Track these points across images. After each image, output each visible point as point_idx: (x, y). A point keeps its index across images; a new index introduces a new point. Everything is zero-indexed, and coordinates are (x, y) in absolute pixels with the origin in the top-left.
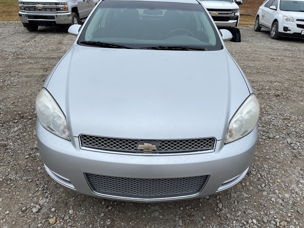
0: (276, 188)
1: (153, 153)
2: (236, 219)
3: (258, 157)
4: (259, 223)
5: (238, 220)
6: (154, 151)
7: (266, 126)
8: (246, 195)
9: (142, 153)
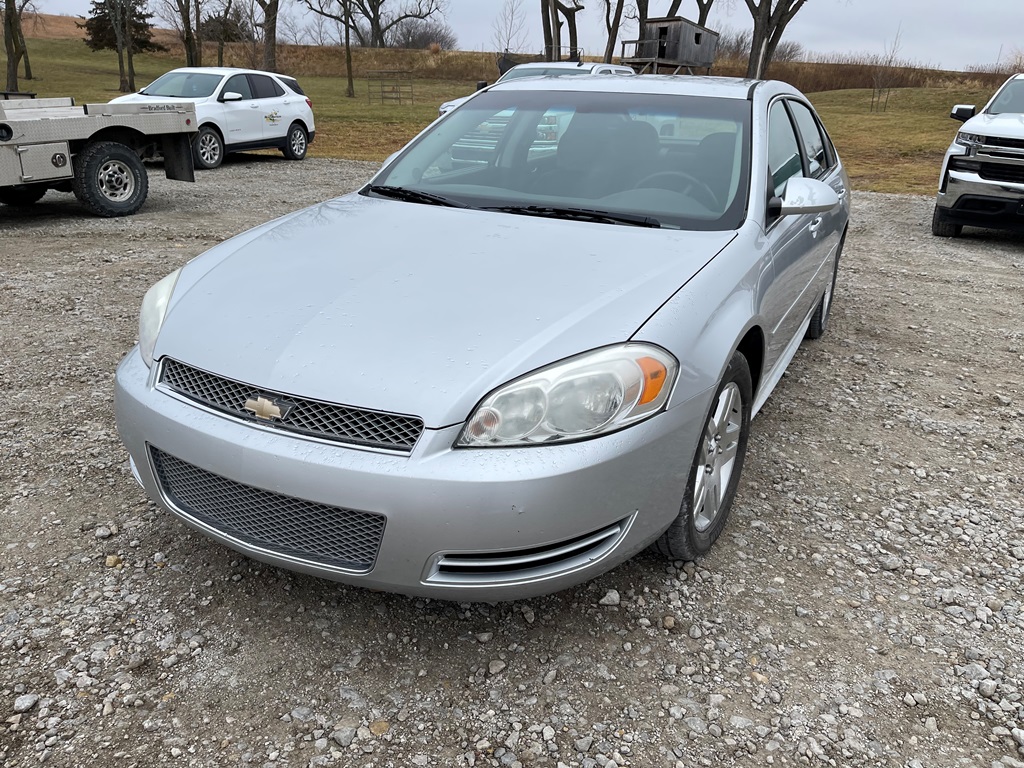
0: (725, 691)
1: (277, 427)
2: (505, 707)
3: (768, 602)
4: (556, 743)
5: (506, 713)
6: (277, 423)
7: (918, 532)
8: (603, 672)
9: (255, 421)
